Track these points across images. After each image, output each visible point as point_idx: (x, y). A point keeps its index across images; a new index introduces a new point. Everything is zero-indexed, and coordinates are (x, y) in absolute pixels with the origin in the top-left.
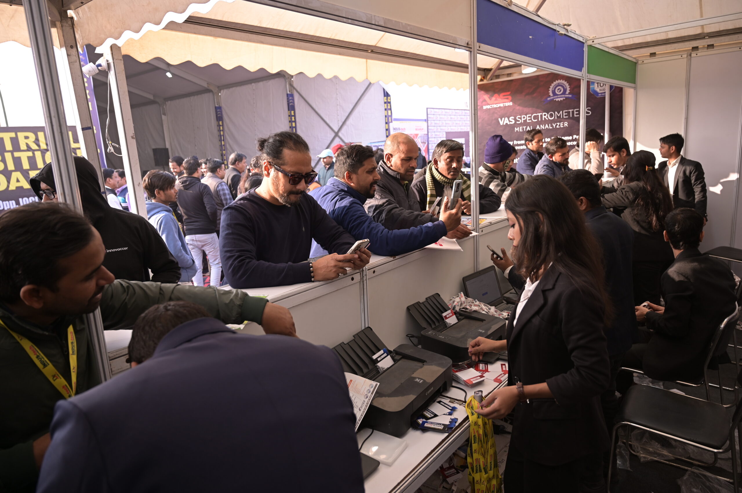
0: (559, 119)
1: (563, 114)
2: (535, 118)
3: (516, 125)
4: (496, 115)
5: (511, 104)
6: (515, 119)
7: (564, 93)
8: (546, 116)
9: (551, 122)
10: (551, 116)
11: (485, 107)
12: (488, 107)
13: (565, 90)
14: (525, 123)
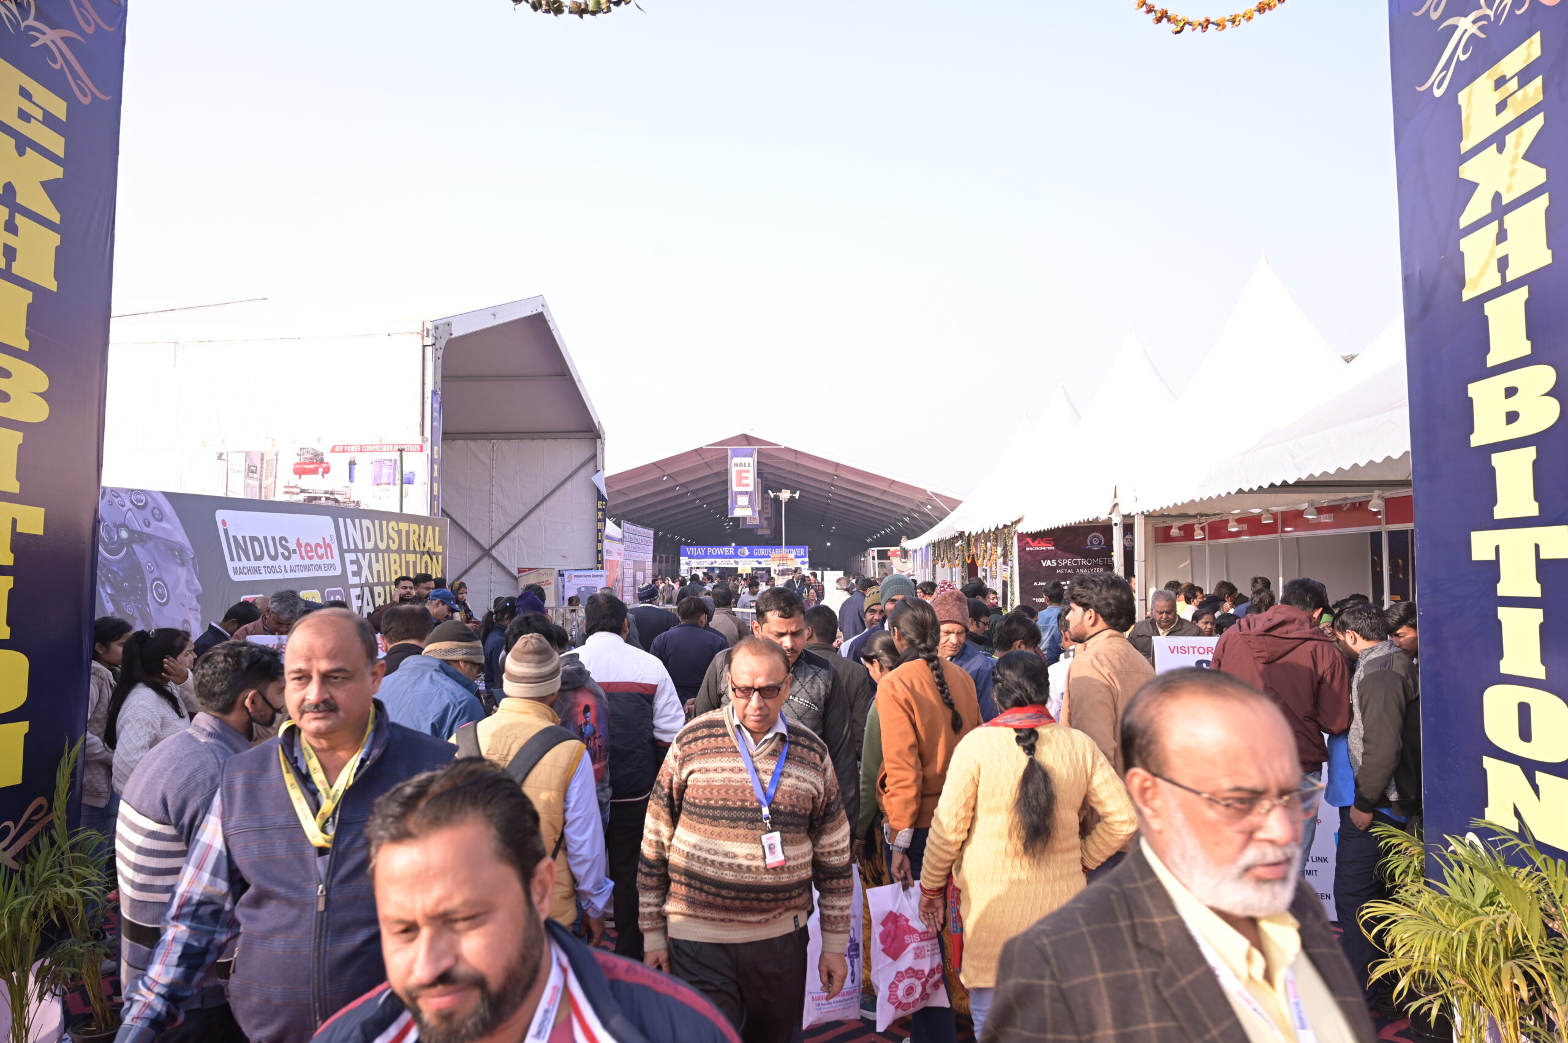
0: (1096, 565)
1: (1099, 561)
2: (1075, 562)
3: (1057, 567)
4: (1039, 558)
5: (1053, 548)
6: (1057, 562)
7: (1100, 543)
8: (1084, 562)
9: (1088, 567)
10: (1089, 562)
11: (1028, 549)
12: (1031, 549)
13: (1100, 542)
14: (1066, 566)
